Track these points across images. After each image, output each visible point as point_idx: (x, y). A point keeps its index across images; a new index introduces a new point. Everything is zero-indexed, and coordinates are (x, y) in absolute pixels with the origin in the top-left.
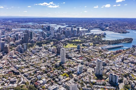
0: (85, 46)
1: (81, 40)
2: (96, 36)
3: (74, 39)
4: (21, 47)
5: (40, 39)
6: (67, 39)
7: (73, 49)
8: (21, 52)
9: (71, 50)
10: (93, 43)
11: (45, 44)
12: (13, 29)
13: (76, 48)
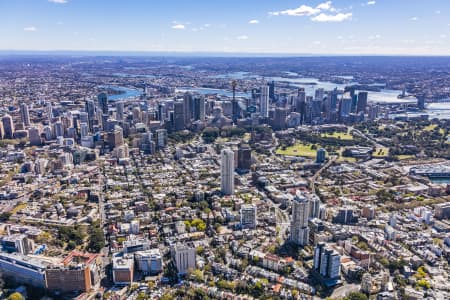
0: (351, 155)
1: (354, 136)
2: (431, 128)
3: (331, 131)
4: (150, 137)
5: (219, 121)
6: (304, 128)
7: (302, 161)
8: (148, 152)
9: (293, 162)
10: (390, 151)
11: (227, 136)
12: (177, 91)
13: (313, 158)
